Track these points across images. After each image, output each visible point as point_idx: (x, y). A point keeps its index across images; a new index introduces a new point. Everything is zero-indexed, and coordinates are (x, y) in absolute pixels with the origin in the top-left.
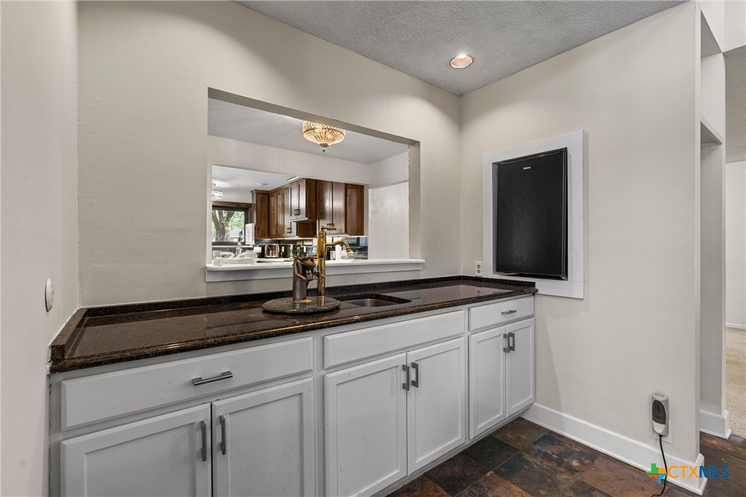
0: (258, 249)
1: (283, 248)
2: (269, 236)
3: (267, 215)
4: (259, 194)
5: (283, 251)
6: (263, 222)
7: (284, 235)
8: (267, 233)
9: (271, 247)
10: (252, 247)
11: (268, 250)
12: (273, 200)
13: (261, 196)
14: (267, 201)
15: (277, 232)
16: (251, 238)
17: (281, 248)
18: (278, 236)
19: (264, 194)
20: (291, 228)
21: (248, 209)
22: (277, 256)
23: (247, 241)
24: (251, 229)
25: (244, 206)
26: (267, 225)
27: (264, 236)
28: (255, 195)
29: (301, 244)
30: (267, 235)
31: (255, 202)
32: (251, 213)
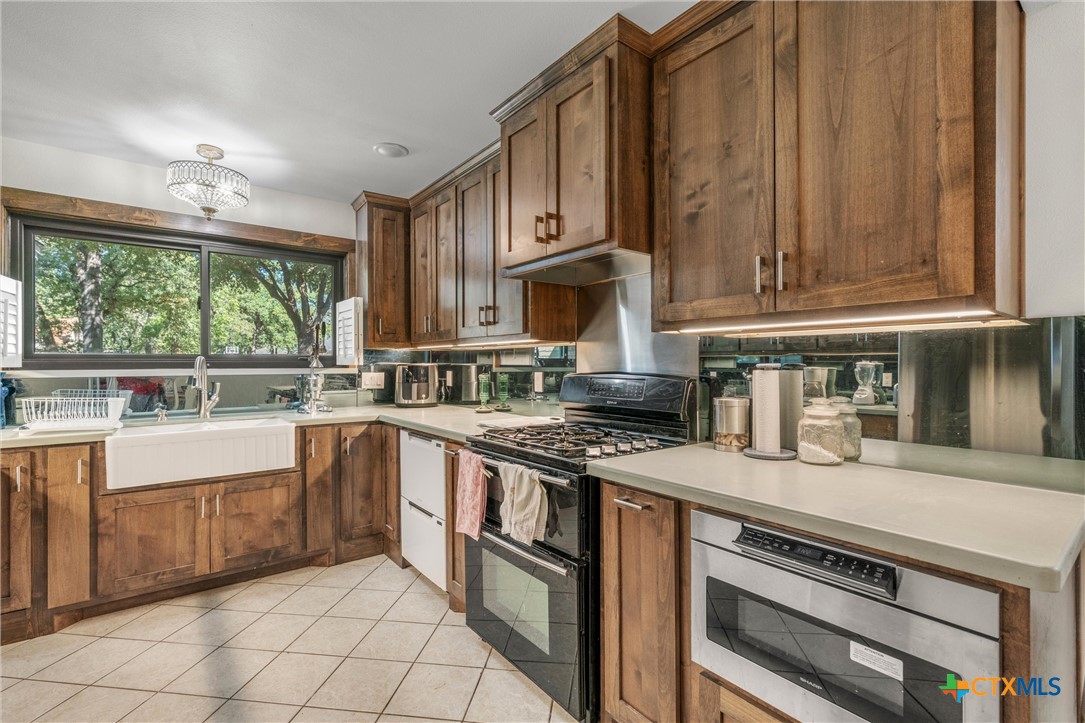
0: (373, 380)
1: (449, 374)
2: (409, 338)
3: (402, 275)
4: (378, 206)
5: (450, 383)
6: (391, 296)
7: (463, 333)
8: (401, 331)
9: (413, 374)
10: (355, 371)
11: (407, 380)
12: (421, 228)
13: (382, 213)
14: (401, 232)
15: (436, 324)
16: (352, 345)
17: (442, 375)
18: (438, 334)
19: (392, 208)
20: (494, 308)
21: (341, 256)
22: (432, 399)
23: (340, 353)
24: (352, 314)
25: (332, 247)
26: (401, 303)
27: (391, 338)
28: (365, 212)
29: (493, 361)
30: (402, 335)
31: (364, 237)
32: (352, 271)
